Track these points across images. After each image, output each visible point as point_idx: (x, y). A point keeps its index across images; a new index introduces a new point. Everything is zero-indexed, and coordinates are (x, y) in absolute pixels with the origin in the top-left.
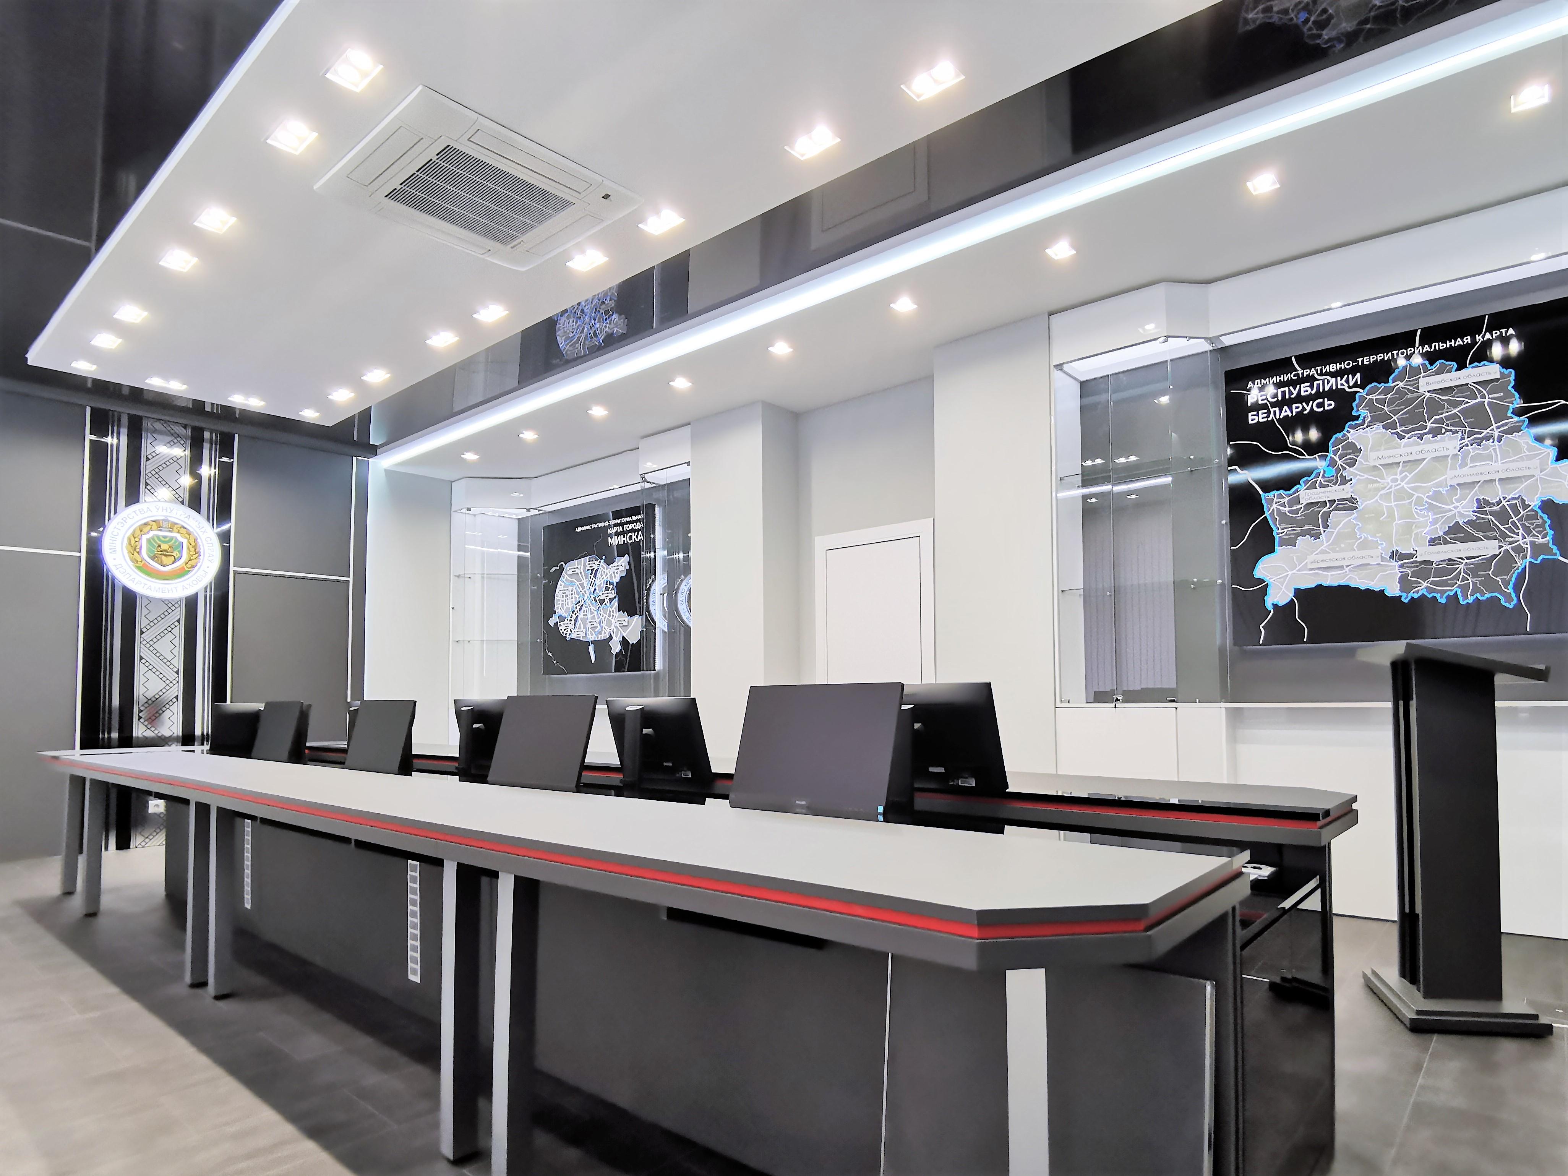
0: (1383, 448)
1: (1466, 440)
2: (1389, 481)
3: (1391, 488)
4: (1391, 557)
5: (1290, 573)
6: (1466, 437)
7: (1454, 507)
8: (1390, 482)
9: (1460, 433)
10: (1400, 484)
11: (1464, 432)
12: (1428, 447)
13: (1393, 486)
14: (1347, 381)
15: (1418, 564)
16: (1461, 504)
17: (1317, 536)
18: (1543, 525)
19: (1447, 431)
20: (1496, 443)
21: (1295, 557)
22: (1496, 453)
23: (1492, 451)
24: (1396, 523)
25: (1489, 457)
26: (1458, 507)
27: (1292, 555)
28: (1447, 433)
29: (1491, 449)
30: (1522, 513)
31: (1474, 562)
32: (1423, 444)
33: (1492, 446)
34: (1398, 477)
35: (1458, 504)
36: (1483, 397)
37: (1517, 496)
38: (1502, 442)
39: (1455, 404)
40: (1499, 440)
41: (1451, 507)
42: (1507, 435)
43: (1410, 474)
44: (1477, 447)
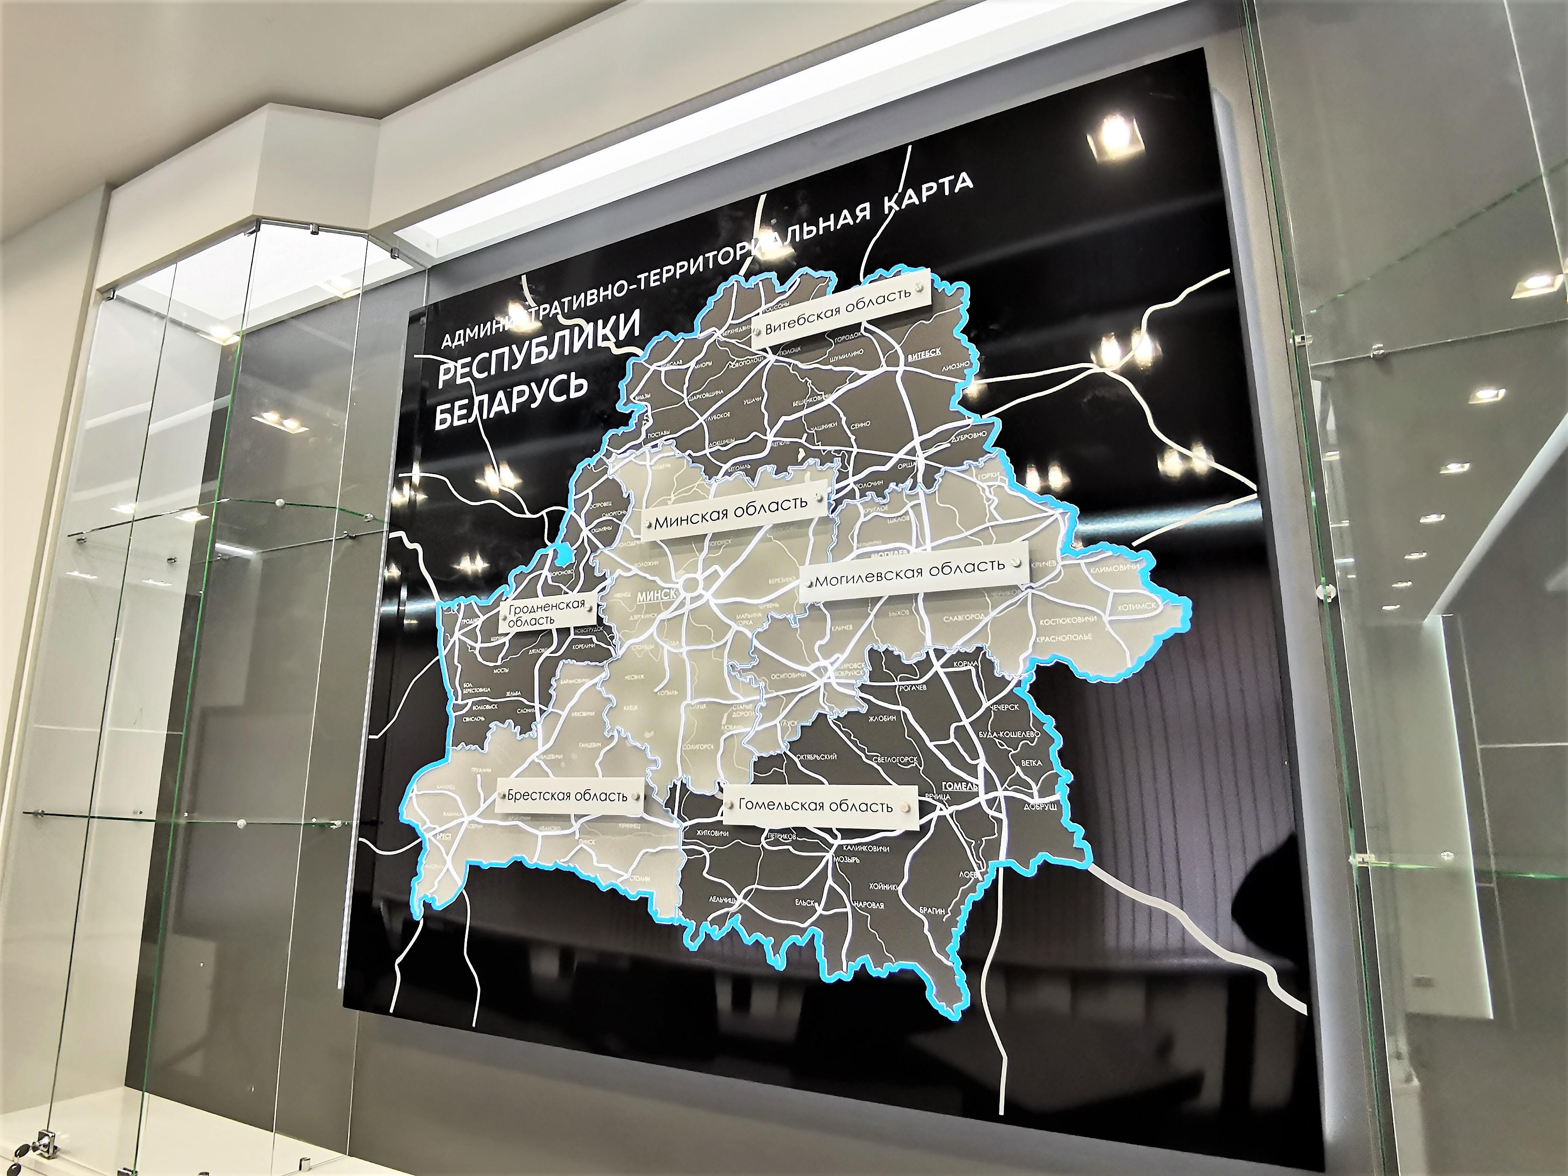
0: (673, 497)
1: (851, 480)
2: (680, 586)
3: (682, 604)
4: (670, 803)
5: (467, 819)
6: (851, 473)
7: (818, 671)
8: (681, 590)
9: (838, 462)
10: (700, 596)
11: (845, 458)
12: (763, 497)
13: (688, 601)
14: (615, 330)
15: (726, 834)
16: (832, 664)
17: (526, 723)
18: (1040, 752)
19: (810, 454)
20: (921, 489)
21: (479, 776)
22: (919, 516)
23: (911, 512)
24: (688, 705)
25: (901, 532)
26: (825, 669)
27: (474, 769)
28: (811, 461)
29: (907, 508)
30: (986, 704)
31: (860, 848)
32: (756, 489)
33: (910, 497)
34: (700, 576)
35: (823, 663)
36: (893, 361)
37: (971, 650)
38: (936, 485)
39: (829, 382)
40: (929, 482)
41: (809, 669)
42: (946, 467)
43: (724, 570)
44: (877, 500)
